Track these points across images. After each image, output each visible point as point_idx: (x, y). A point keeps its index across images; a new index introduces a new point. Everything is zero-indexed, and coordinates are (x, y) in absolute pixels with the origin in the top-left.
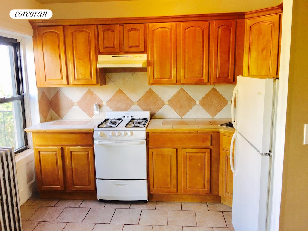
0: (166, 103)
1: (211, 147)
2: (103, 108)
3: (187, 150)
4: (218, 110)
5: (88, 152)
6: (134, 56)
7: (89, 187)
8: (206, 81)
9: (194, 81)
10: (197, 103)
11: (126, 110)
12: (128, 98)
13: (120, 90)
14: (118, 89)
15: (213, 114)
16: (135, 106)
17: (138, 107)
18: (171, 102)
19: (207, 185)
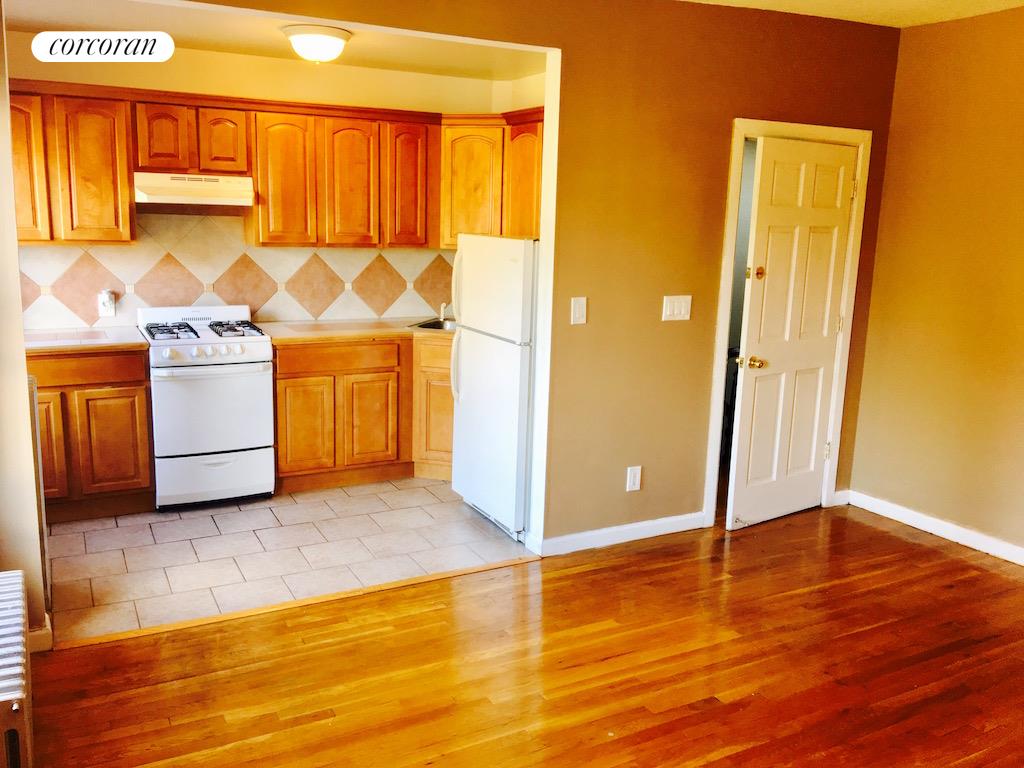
0: (281, 287)
1: (397, 369)
2: (123, 299)
3: (353, 378)
4: (389, 302)
5: (131, 399)
6: (222, 179)
7: (136, 480)
8: (375, 240)
9: (351, 240)
10: (348, 286)
11: (186, 302)
12: (190, 275)
13: (169, 256)
14: (165, 253)
15: (381, 311)
16: (208, 295)
17: (215, 297)
18: (292, 285)
19: (392, 446)
